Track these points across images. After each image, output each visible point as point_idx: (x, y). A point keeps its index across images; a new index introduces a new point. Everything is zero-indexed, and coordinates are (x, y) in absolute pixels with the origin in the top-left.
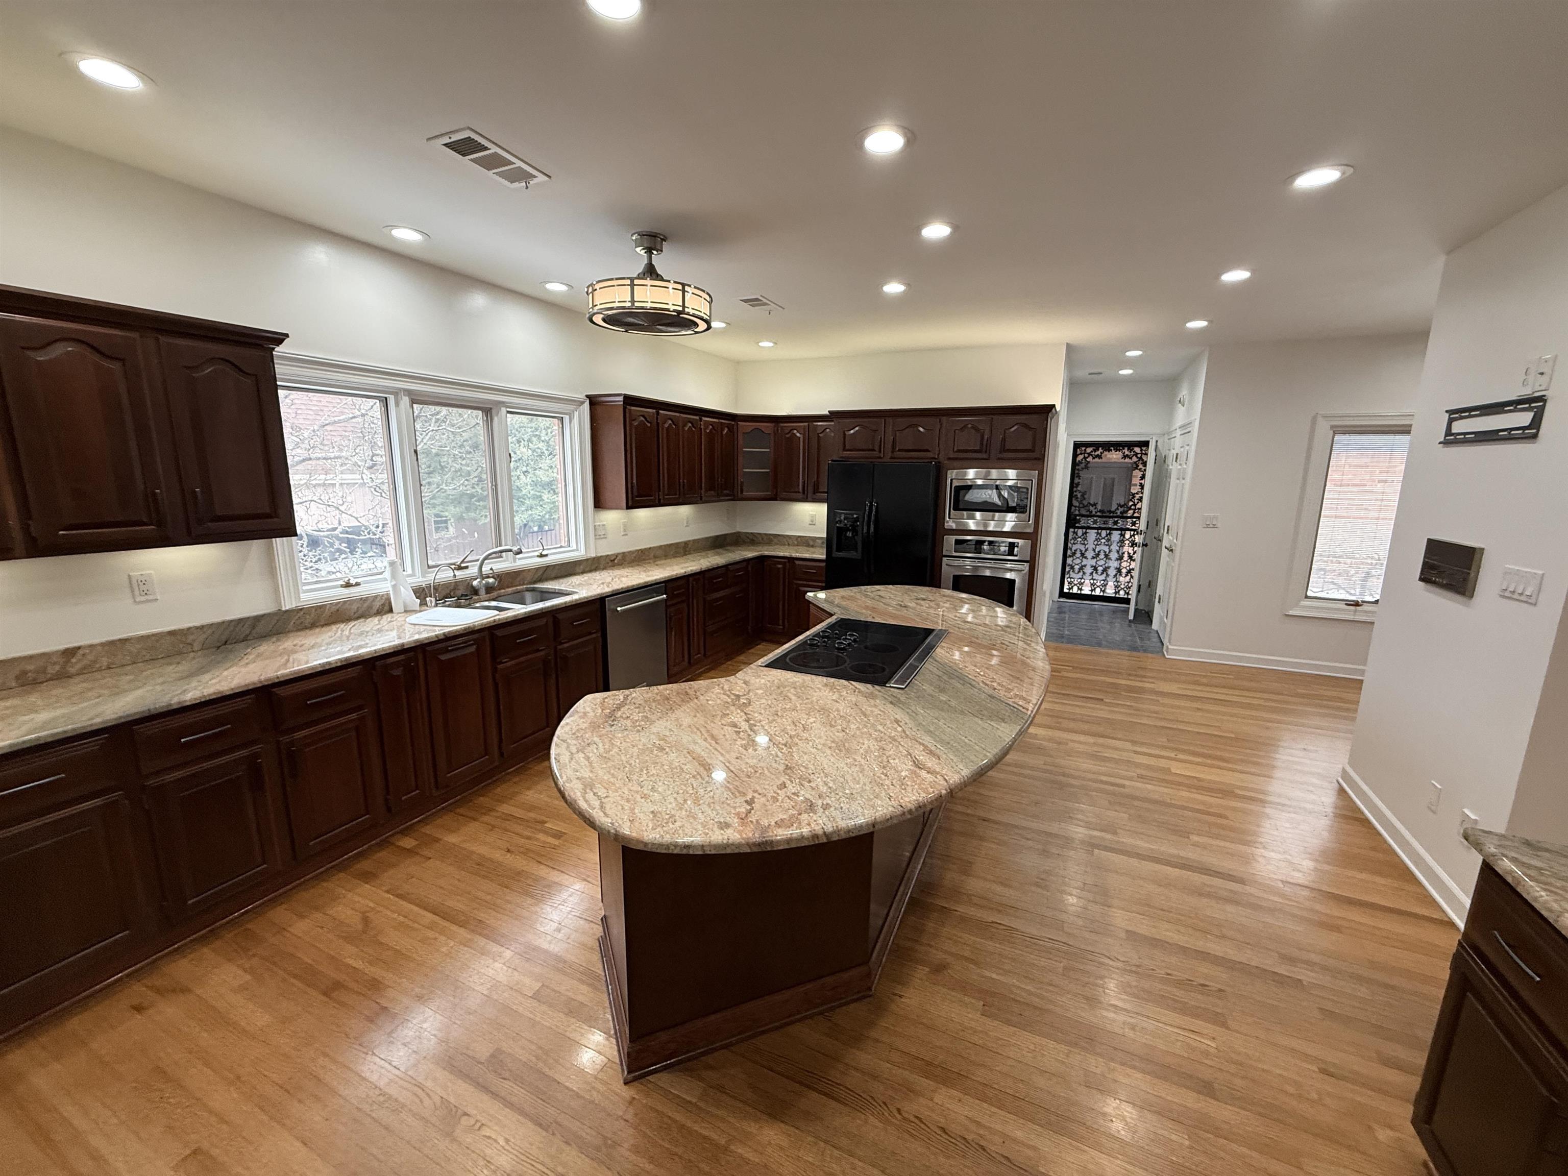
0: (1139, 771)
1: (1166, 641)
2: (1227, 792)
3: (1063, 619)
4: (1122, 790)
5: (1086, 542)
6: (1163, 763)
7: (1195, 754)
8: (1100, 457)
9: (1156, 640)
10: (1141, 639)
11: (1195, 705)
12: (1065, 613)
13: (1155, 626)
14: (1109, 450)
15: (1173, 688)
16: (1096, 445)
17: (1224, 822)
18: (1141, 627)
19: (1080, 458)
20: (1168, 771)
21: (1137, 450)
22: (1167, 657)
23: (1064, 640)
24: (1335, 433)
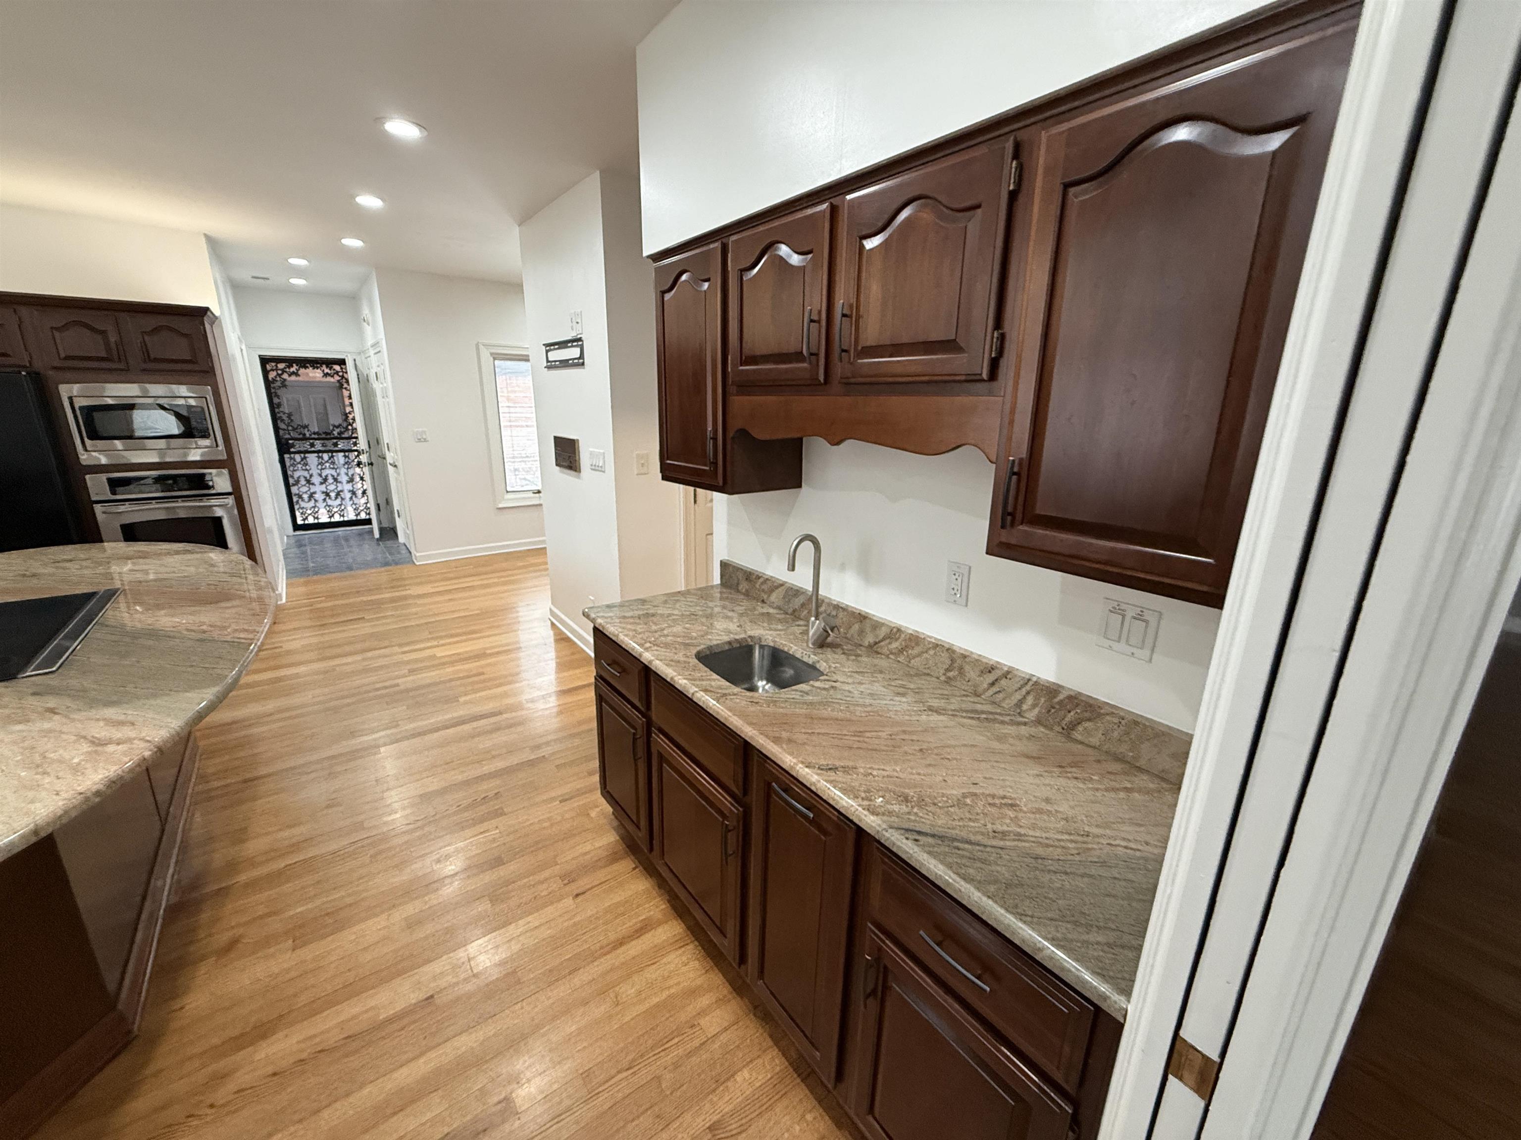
0: (409, 667)
1: (412, 551)
2: (481, 655)
3: (304, 553)
4: (397, 688)
5: (308, 467)
6: (428, 653)
7: (452, 636)
8: (296, 374)
9: (404, 551)
10: (390, 554)
11: (447, 597)
12: (305, 545)
13: (401, 539)
14: (306, 367)
15: (428, 589)
16: (291, 361)
17: (482, 677)
18: (389, 543)
19: (272, 375)
20: (433, 657)
21: (337, 368)
22: (418, 564)
23: (311, 573)
24: (495, 359)
